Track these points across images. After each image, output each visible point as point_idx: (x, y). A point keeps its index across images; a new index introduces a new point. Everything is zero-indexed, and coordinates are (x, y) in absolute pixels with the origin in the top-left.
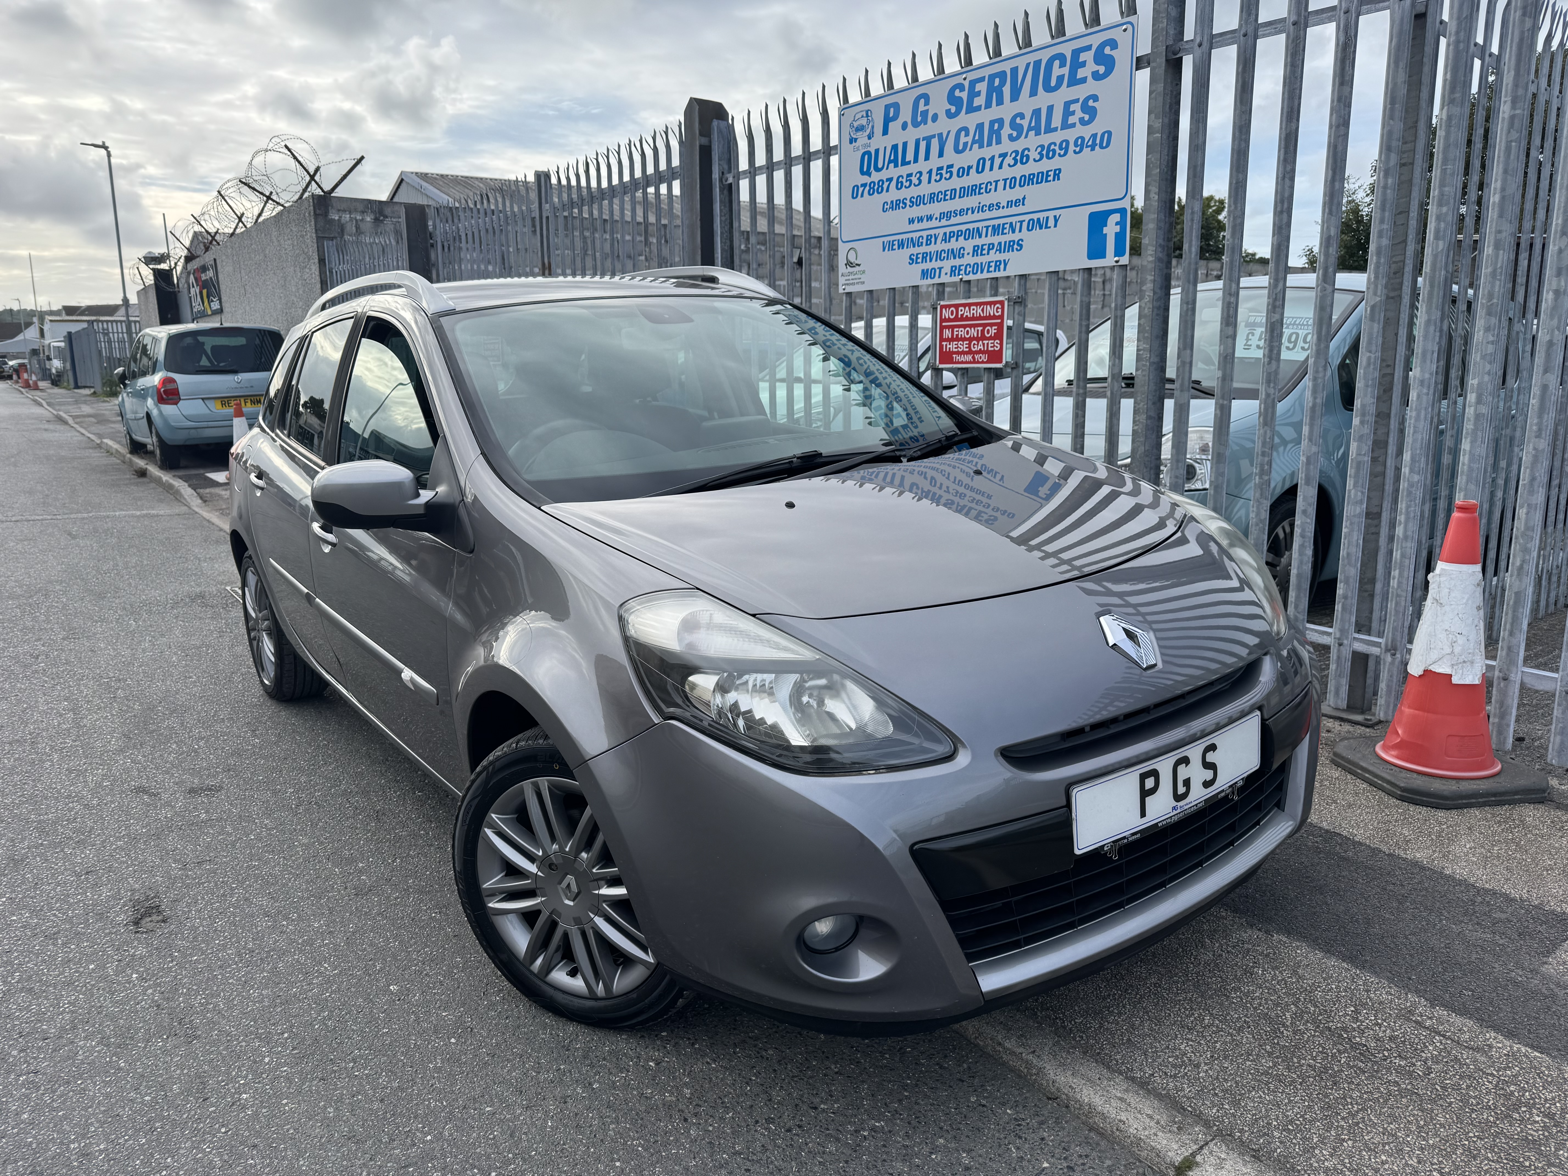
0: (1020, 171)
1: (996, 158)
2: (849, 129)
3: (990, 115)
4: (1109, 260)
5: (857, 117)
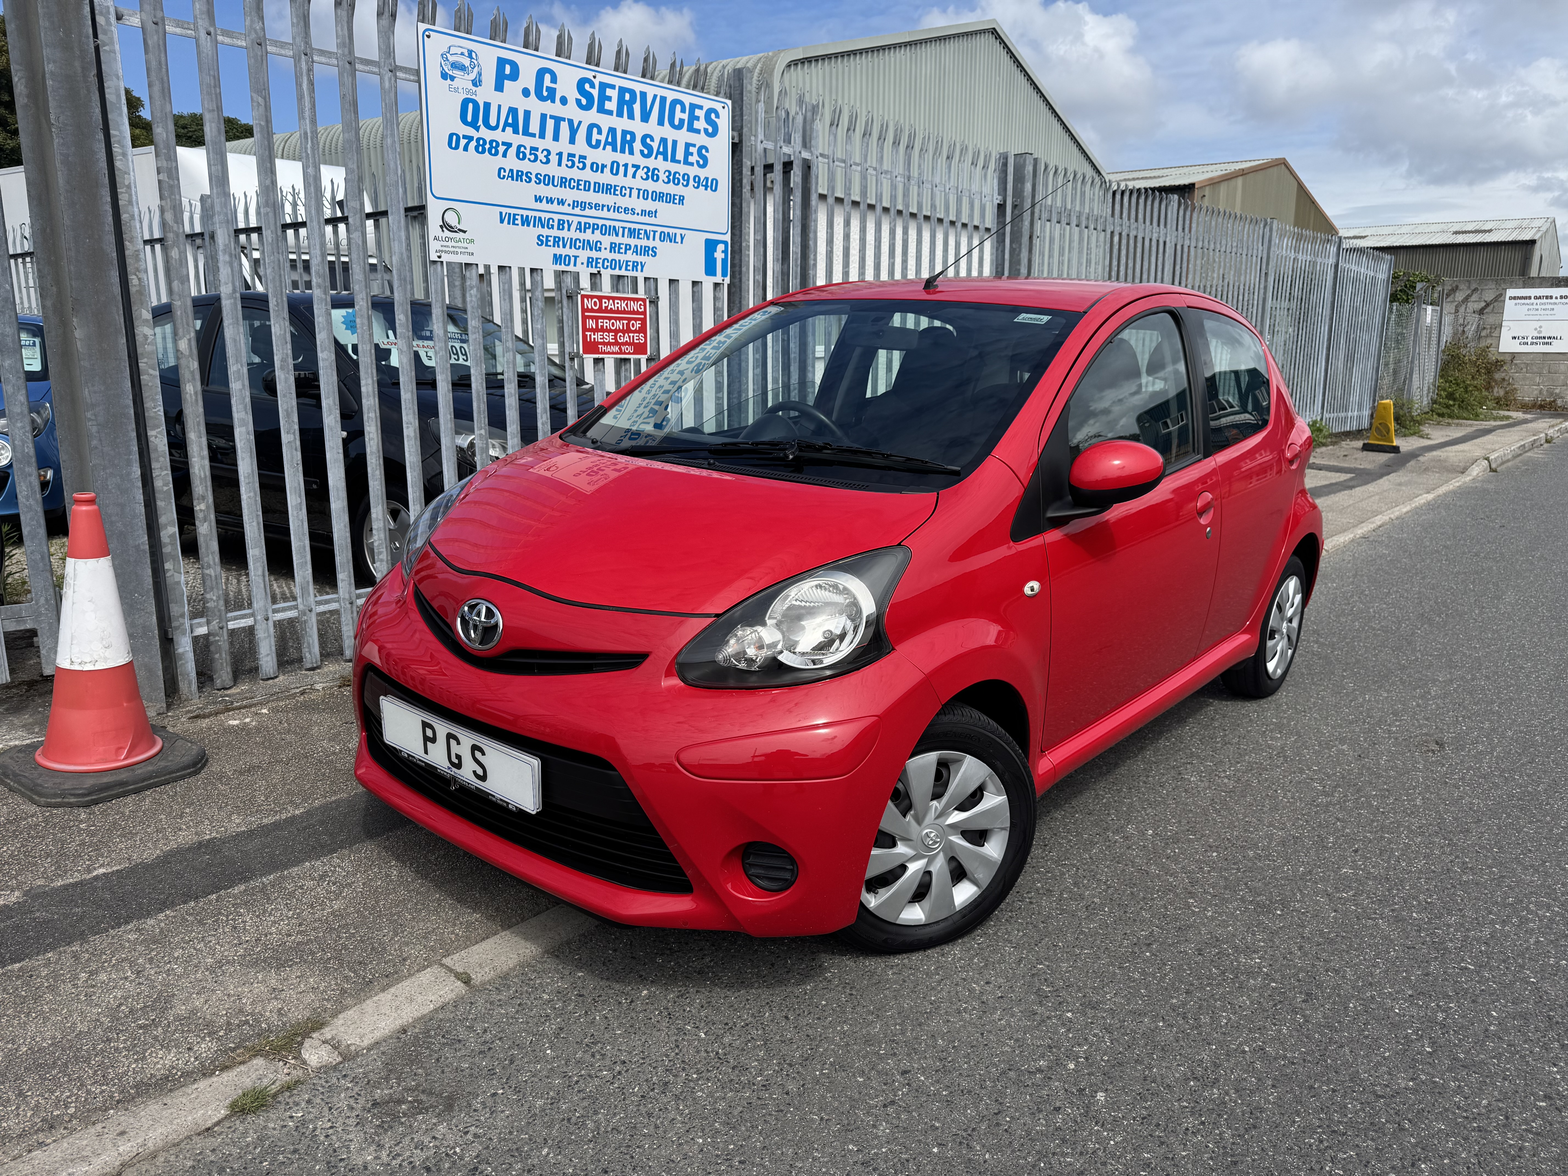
0: (650, 186)
1: (630, 166)
2: (440, 58)
3: (622, 124)
4: (718, 279)
5: (453, 50)
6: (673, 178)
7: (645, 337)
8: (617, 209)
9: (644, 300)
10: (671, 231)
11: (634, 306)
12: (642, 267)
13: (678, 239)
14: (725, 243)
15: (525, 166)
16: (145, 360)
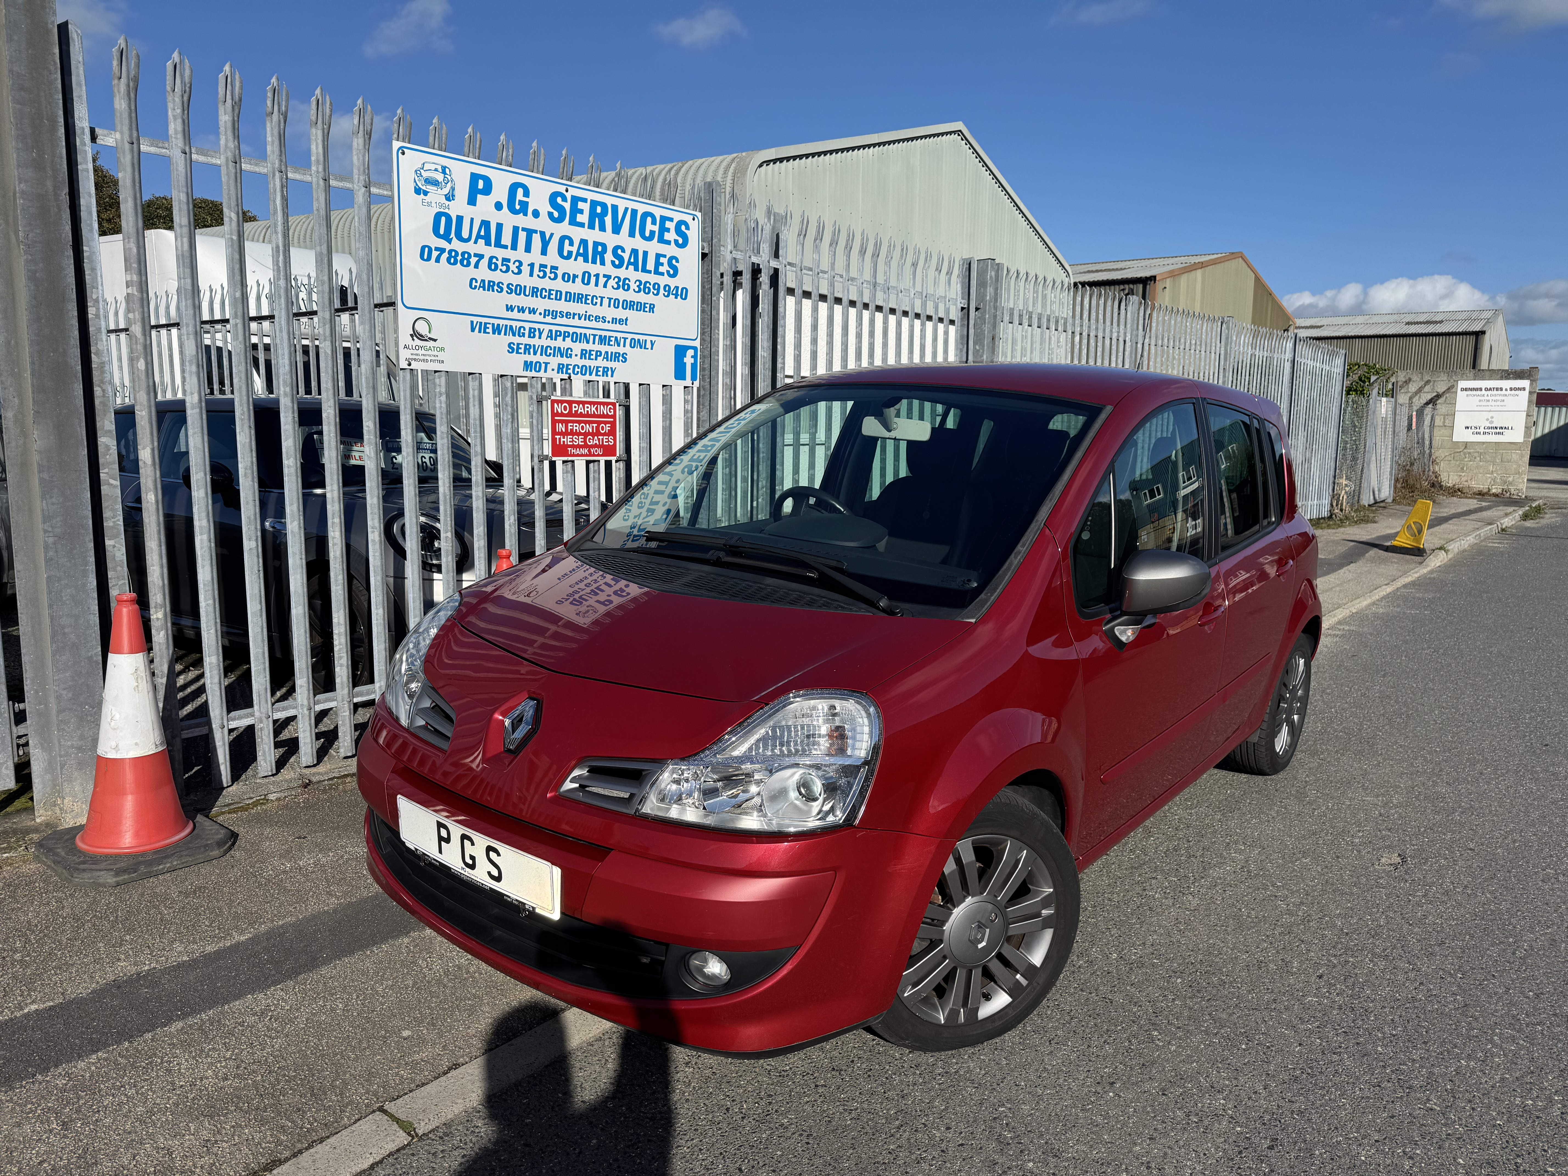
0: (621, 295)
1: (601, 277)
2: (413, 175)
3: (593, 236)
4: (688, 382)
5: (426, 167)
6: (643, 288)
7: (615, 440)
8: (588, 318)
9: (614, 404)
10: (641, 338)
11: (603, 410)
12: (613, 372)
13: (649, 345)
14: (695, 348)
15: (497, 276)
16: (106, 470)
